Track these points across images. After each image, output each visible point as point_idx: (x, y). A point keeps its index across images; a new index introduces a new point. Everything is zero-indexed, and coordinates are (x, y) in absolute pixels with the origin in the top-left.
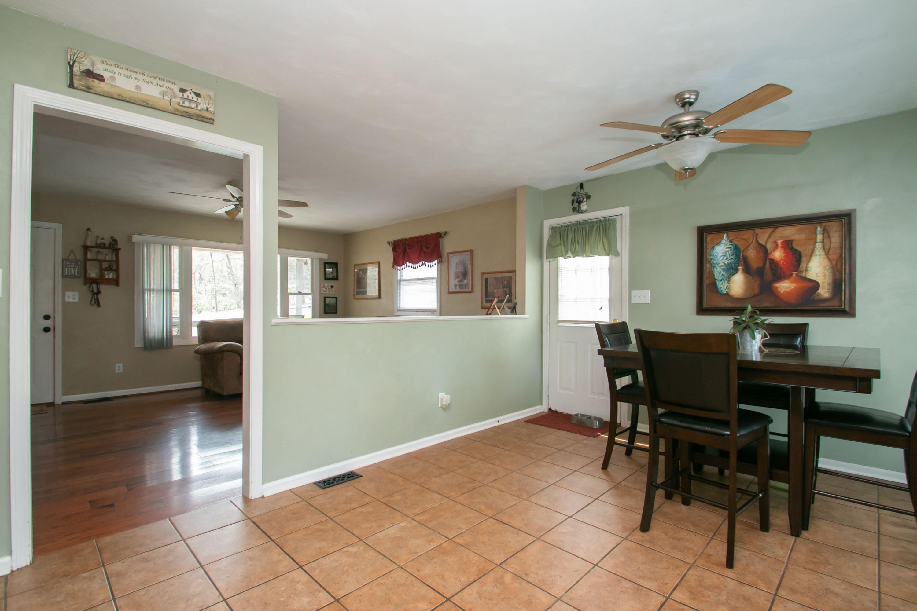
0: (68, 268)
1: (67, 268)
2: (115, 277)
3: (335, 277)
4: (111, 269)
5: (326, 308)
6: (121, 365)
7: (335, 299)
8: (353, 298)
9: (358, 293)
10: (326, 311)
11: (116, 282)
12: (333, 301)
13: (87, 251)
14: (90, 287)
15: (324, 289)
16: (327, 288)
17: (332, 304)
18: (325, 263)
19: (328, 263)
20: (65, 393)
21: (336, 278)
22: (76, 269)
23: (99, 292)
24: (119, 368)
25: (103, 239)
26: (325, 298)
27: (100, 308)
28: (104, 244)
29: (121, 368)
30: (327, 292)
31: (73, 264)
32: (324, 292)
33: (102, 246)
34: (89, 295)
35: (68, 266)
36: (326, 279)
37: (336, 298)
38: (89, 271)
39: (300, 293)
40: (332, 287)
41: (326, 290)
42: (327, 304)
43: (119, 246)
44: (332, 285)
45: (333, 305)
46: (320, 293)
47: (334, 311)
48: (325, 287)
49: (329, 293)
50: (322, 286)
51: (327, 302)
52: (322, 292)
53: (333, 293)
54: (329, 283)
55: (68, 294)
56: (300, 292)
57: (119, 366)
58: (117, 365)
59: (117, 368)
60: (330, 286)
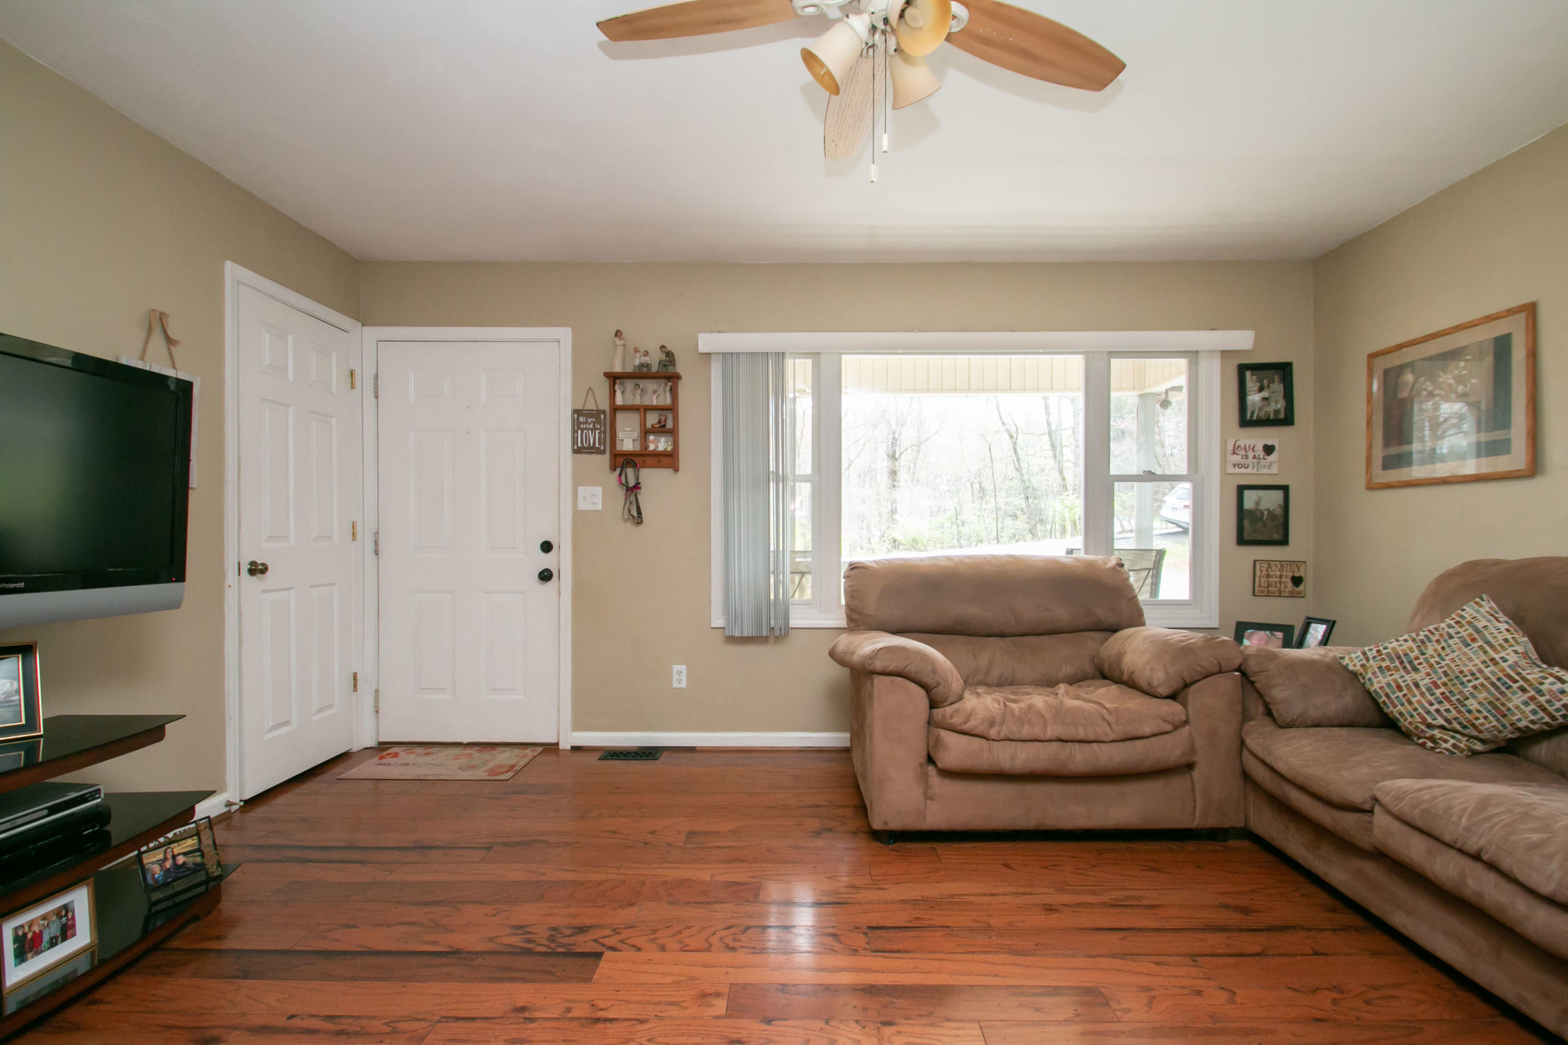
0: (582, 430)
1: (579, 431)
2: (669, 448)
3: (1282, 416)
4: (664, 426)
5: (1246, 523)
6: (683, 668)
7: (1279, 494)
8: (1362, 483)
9: (1391, 462)
10: (1246, 536)
11: (669, 460)
12: (1272, 500)
13: (614, 384)
14: (620, 475)
15: (1237, 459)
16: (1251, 454)
17: (1268, 510)
18: (1243, 369)
19: (1257, 368)
20: (578, 725)
21: (1286, 419)
22: (597, 432)
23: (637, 486)
24: (680, 676)
25: (646, 353)
26: (1241, 489)
27: (641, 527)
28: (648, 366)
29: (684, 677)
30: (1249, 470)
31: (590, 420)
32: (1237, 470)
33: (641, 374)
34: (621, 493)
35: (582, 426)
36: (1246, 422)
37: (1285, 489)
38: (620, 435)
39: (1149, 476)
40: (1269, 450)
41: (1243, 461)
42: (1251, 512)
43: (680, 368)
44: (1270, 443)
45: (1271, 514)
46: (1224, 474)
47: (1276, 536)
48: (1243, 452)
49: (1255, 471)
50: (1230, 447)
51: (1248, 504)
52: (1231, 470)
53: (1274, 470)
54: (1258, 437)
55: (582, 490)
56: (1150, 473)
57: (679, 672)
58: (676, 668)
59: (675, 676)
60: (1259, 448)
